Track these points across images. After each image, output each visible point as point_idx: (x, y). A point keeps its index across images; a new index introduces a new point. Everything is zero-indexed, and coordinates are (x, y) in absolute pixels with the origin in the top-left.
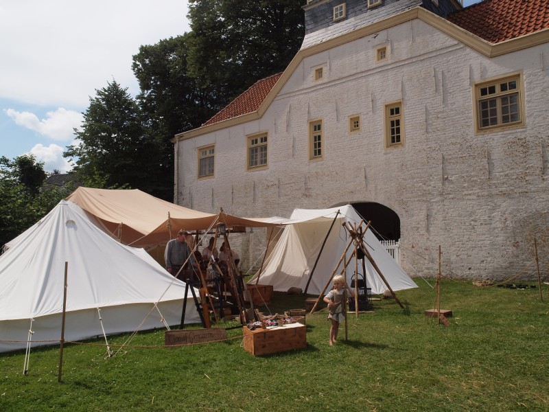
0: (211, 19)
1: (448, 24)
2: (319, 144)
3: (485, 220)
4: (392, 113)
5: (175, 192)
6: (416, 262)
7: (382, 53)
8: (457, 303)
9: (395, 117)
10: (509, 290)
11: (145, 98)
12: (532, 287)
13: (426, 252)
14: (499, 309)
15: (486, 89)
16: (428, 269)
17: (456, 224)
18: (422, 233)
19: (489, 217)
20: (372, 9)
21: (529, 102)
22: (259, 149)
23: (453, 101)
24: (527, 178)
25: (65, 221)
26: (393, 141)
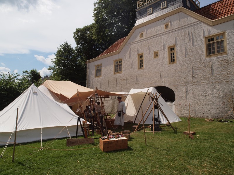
0: (102, 17)
1: (194, 13)
2: (142, 63)
3: (210, 93)
4: (171, 50)
5: (87, 82)
6: (181, 110)
7: (167, 26)
8: (198, 128)
9: (172, 52)
10: (221, 123)
11: (78, 48)
12: (231, 121)
13: (185, 106)
14: (217, 131)
15: (210, 39)
16: (186, 113)
17: (198, 95)
18: (183, 98)
19: (212, 92)
20: (163, 9)
21: (229, 44)
22: (119, 66)
23: (196, 44)
24: (228, 76)
25: (33, 92)
26: (172, 61)
